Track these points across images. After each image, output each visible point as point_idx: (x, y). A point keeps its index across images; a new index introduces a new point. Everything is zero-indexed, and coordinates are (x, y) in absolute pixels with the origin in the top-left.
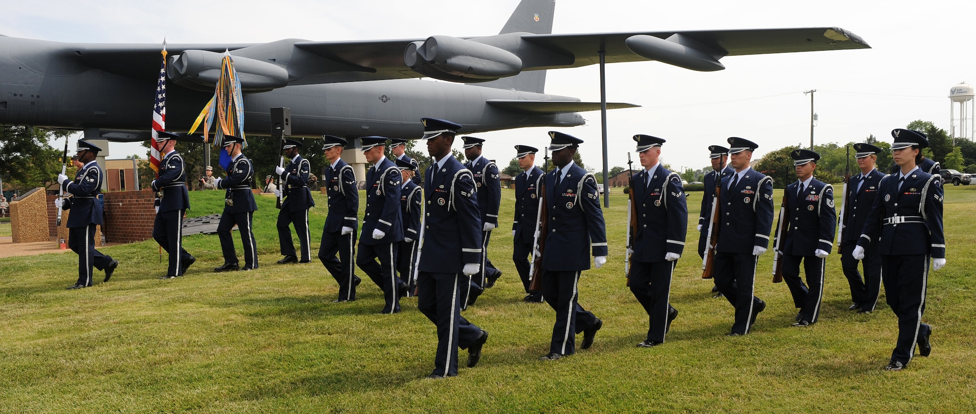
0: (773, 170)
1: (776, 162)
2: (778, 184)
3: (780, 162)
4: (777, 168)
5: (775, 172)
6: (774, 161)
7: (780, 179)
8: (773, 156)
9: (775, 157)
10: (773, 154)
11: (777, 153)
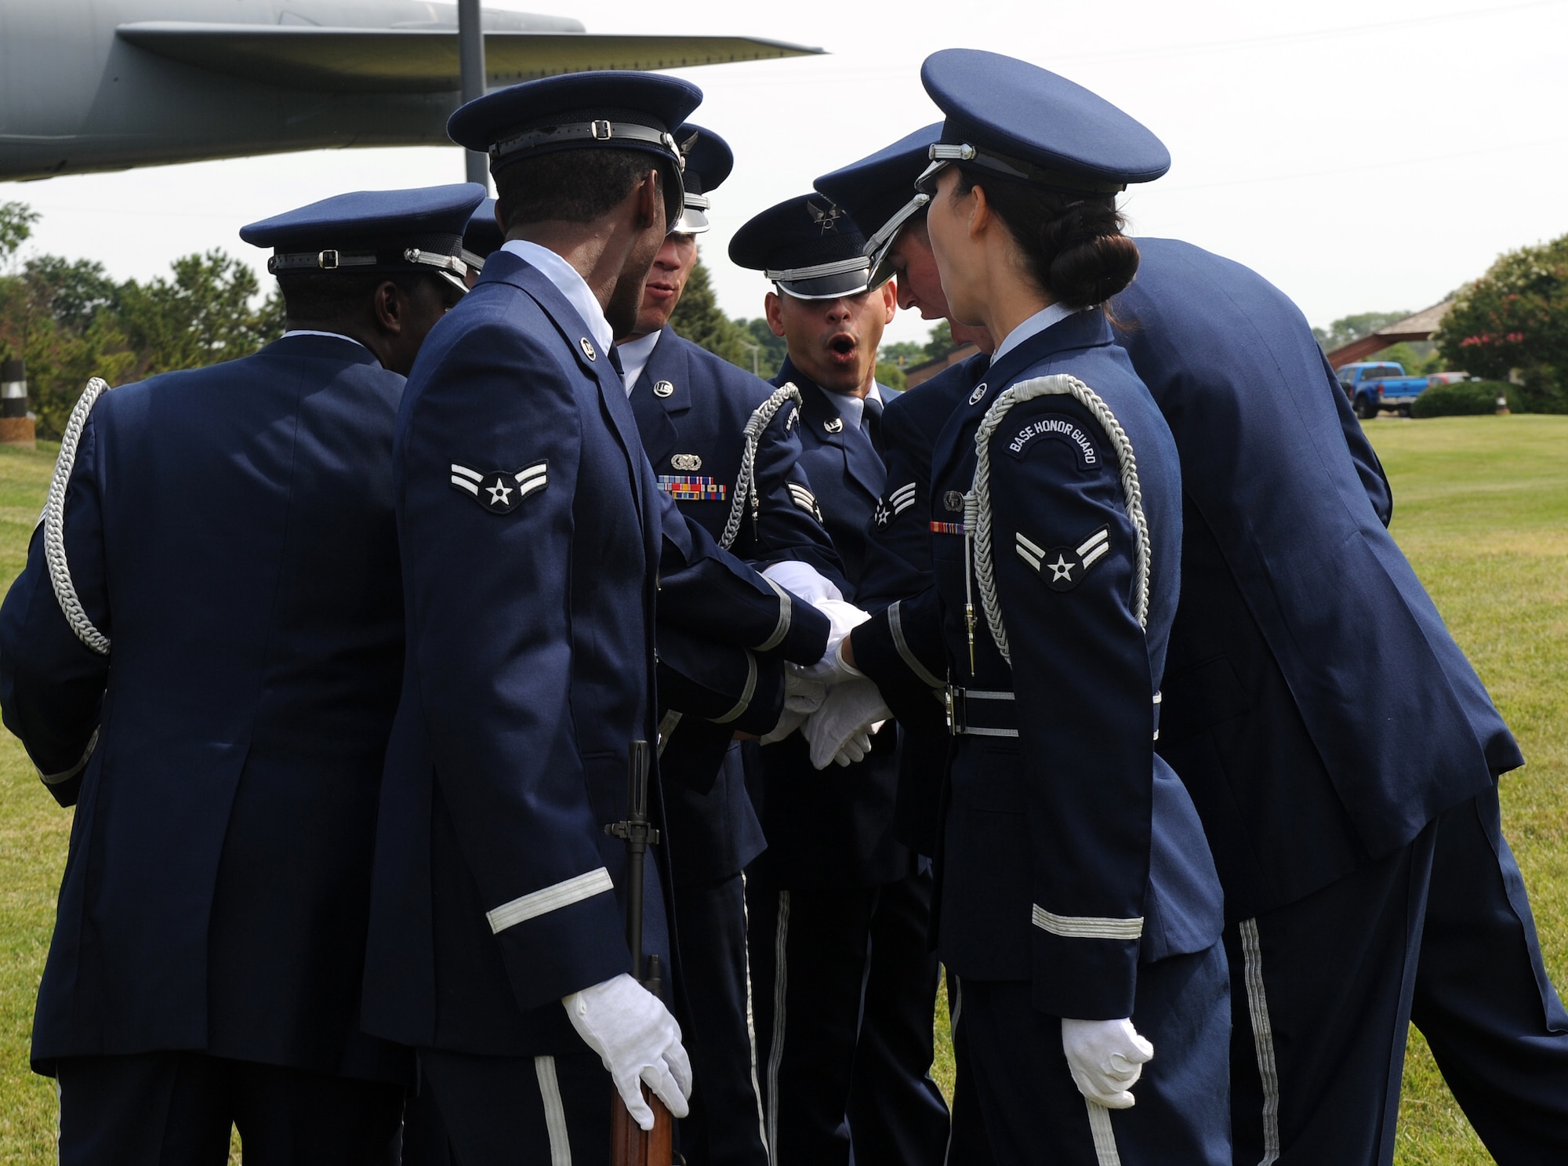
0: (1515, 330)
1: (1530, 295)
2: (1539, 393)
3: (1547, 298)
4: (1531, 323)
5: (1525, 342)
6: (1523, 291)
7: (1547, 370)
8: (1517, 271)
9: (1526, 275)
10: (1519, 261)
11: (1538, 256)
